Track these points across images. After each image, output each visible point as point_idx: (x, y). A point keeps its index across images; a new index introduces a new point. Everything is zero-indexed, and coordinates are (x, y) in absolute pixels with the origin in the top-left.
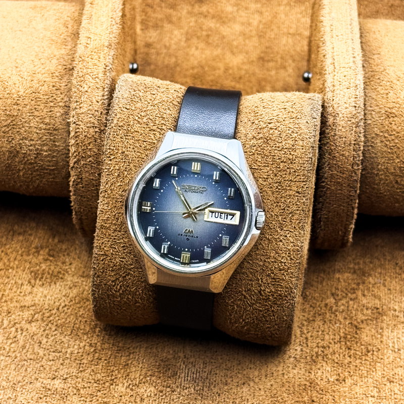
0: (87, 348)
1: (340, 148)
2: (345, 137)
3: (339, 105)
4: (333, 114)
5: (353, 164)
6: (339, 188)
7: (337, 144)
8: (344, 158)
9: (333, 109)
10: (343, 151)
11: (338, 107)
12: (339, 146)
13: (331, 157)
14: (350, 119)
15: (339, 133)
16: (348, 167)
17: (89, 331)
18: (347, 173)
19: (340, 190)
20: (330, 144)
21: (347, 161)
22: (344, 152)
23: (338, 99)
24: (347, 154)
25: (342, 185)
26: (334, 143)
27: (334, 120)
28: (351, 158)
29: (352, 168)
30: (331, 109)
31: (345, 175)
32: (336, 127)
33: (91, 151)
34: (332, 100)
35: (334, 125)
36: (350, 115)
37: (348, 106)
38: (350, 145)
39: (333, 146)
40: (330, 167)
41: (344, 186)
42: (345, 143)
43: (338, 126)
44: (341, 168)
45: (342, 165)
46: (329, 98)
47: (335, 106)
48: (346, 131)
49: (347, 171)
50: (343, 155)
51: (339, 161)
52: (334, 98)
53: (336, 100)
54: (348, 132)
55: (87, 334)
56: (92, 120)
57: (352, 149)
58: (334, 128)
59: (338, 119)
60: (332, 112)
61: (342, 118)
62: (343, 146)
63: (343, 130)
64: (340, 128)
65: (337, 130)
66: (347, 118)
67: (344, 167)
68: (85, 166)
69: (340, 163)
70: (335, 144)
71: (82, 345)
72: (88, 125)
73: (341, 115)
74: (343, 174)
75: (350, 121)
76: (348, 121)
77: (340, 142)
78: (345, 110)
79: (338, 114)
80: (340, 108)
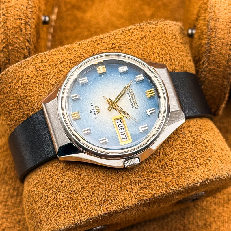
0: (11, 191)
1: (218, 48)
2: (223, 39)
3: (220, 11)
4: (214, 19)
5: (228, 61)
6: (215, 78)
7: (217, 45)
8: (221, 56)
9: (215, 14)
10: (220, 50)
11: (219, 13)
12: (218, 46)
13: (211, 55)
14: (228, 24)
15: (218, 35)
16: (224, 63)
17: (13, 176)
18: (222, 67)
19: (215, 80)
20: (211, 44)
21: (223, 58)
22: (222, 51)
23: (219, 6)
24: (224, 52)
25: (218, 77)
26: (214, 43)
27: (215, 23)
28: (227, 56)
29: (227, 63)
30: (213, 14)
31: (220, 69)
32: (217, 30)
33: (17, 39)
34: (214, 6)
35: (214, 28)
36: (228, 20)
37: (227, 12)
38: (227, 45)
39: (212, 45)
40: (209, 63)
41: (220, 78)
42: (223, 44)
43: (218, 29)
44: (218, 63)
45: (219, 61)
46: (211, 4)
47: (217, 11)
48: (225, 34)
49: (223, 66)
50: (220, 53)
51: (217, 58)
52: (216, 5)
53: (218, 6)
54: (226, 35)
55: (12, 178)
56: (19, 13)
57: (228, 49)
58: (214, 31)
59: (218, 23)
60: (214, 17)
61: (222, 23)
62: (221, 46)
63: (222, 33)
64: (220, 31)
65: (217, 32)
66: (225, 23)
67: (220, 63)
68: (12, 50)
69: (218, 60)
70: (215, 45)
71: (7, 188)
72: (15, 17)
73: (221, 20)
74: (220, 68)
75: (228, 25)
76: (227, 25)
77: (219, 43)
78: (225, 16)
79: (218, 19)
80: (220, 14)
